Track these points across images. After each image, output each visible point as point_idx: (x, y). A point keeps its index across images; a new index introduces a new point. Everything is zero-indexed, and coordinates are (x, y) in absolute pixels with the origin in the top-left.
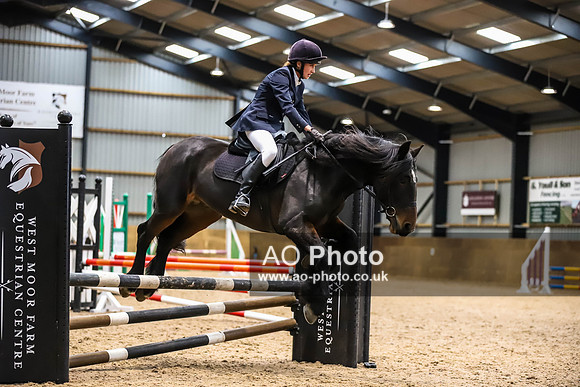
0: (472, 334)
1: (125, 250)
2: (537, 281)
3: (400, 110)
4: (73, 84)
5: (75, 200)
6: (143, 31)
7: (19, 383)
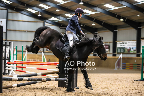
0: (103, 80)
1: (17, 60)
2: (119, 67)
3: (85, 25)
4: (3, 18)
5: (4, 47)
6: (21, 5)
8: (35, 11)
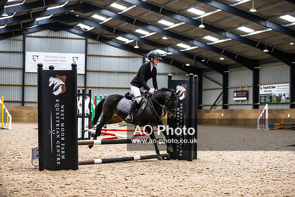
2: (264, 125)
3: (208, 60)
4: (80, 53)
5: (81, 98)
6: (107, 32)
7: (59, 170)
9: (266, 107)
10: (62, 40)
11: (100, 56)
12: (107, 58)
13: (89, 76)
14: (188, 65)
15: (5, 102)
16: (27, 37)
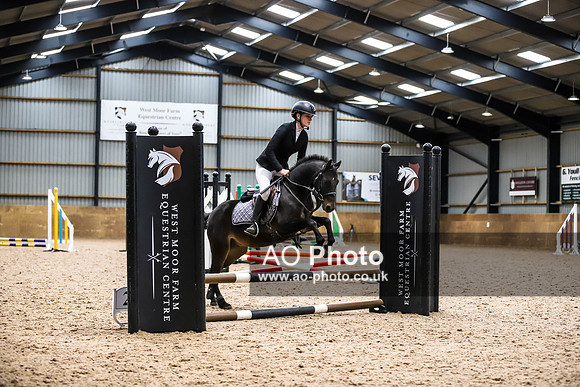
2: (569, 245)
3: (460, 116)
4: (209, 103)
5: (210, 191)
6: (261, 61)
7: (168, 332)
8: (306, 76)
9: (574, 209)
10: (173, 76)
11: (247, 108)
12: (261, 112)
13: (226, 147)
14: (419, 126)
15: (60, 197)
16: (104, 70)
